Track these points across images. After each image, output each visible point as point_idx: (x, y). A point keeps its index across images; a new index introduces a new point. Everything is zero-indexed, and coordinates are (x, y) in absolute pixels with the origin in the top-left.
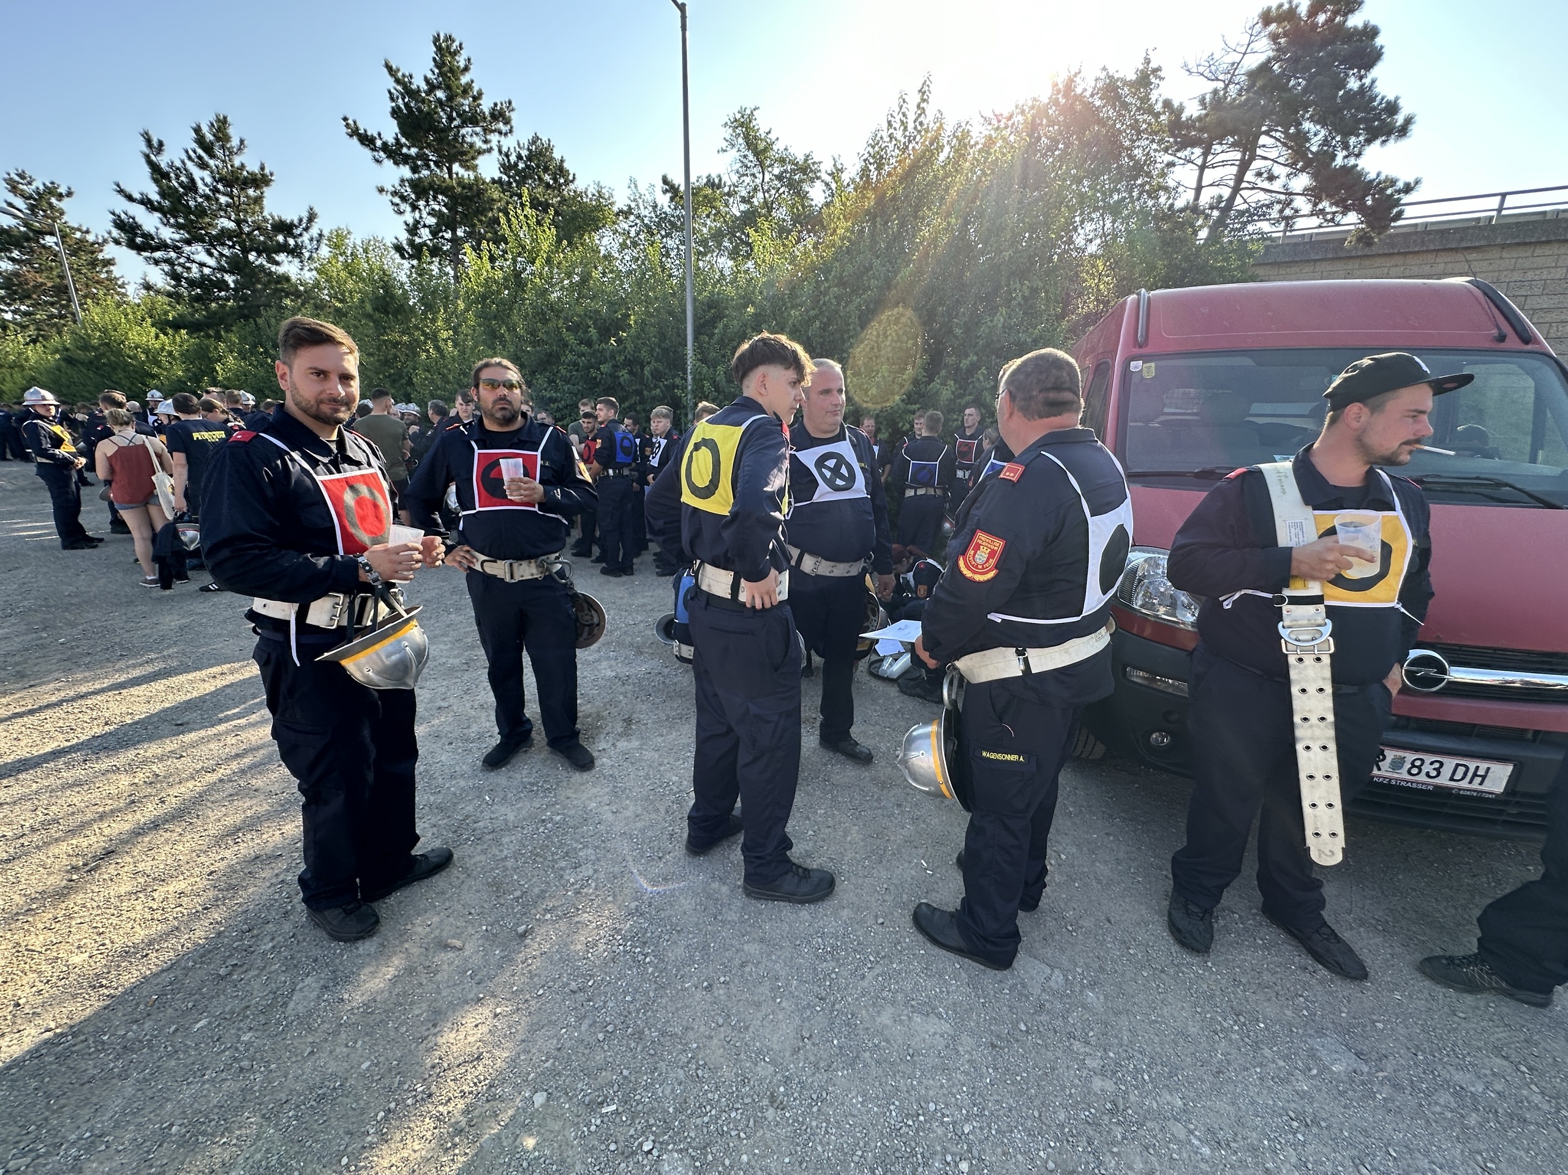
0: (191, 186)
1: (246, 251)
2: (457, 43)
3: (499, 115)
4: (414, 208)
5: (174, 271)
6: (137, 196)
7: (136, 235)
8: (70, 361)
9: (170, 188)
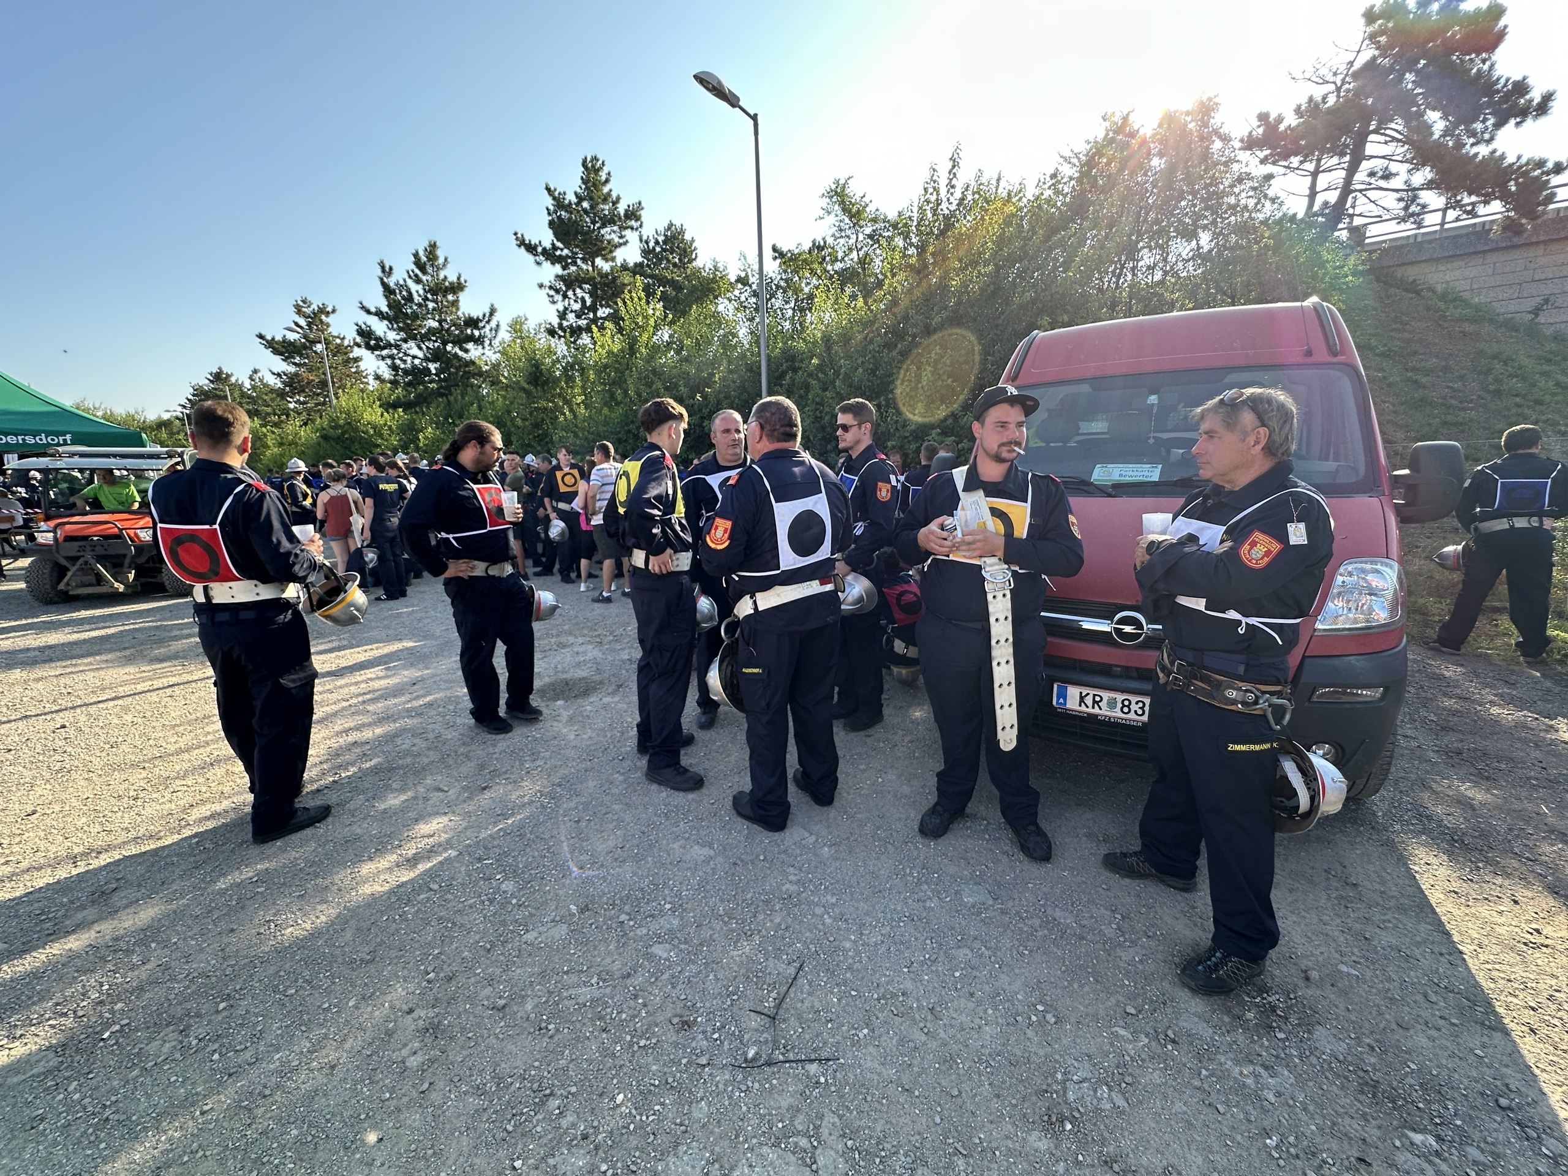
0: (410, 298)
1: (445, 344)
2: (600, 162)
3: (633, 214)
4: (565, 296)
5: (394, 364)
6: (373, 310)
7: (371, 339)
8: (325, 437)
9: (395, 301)
